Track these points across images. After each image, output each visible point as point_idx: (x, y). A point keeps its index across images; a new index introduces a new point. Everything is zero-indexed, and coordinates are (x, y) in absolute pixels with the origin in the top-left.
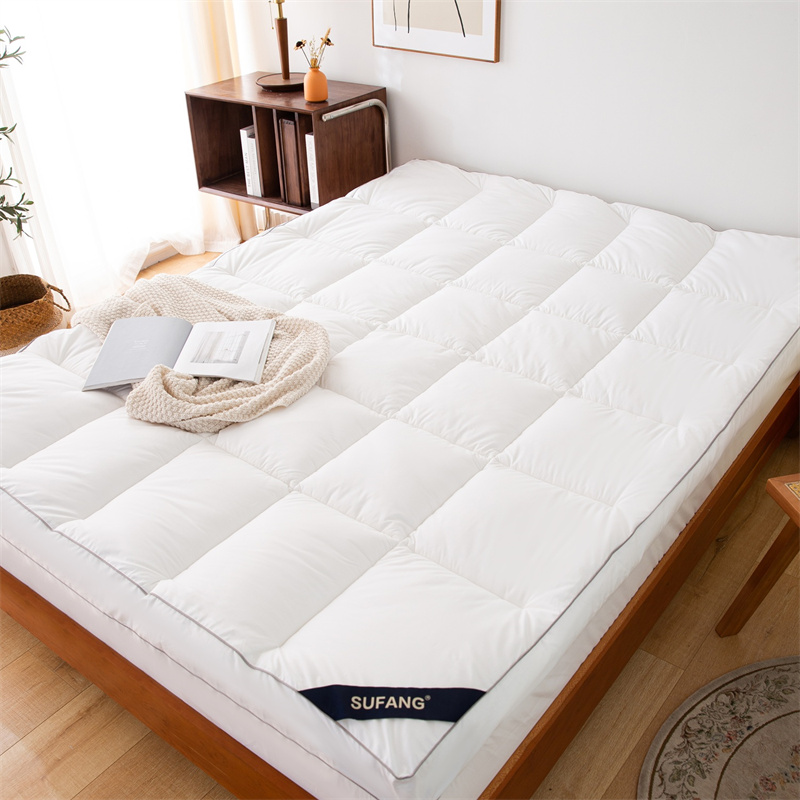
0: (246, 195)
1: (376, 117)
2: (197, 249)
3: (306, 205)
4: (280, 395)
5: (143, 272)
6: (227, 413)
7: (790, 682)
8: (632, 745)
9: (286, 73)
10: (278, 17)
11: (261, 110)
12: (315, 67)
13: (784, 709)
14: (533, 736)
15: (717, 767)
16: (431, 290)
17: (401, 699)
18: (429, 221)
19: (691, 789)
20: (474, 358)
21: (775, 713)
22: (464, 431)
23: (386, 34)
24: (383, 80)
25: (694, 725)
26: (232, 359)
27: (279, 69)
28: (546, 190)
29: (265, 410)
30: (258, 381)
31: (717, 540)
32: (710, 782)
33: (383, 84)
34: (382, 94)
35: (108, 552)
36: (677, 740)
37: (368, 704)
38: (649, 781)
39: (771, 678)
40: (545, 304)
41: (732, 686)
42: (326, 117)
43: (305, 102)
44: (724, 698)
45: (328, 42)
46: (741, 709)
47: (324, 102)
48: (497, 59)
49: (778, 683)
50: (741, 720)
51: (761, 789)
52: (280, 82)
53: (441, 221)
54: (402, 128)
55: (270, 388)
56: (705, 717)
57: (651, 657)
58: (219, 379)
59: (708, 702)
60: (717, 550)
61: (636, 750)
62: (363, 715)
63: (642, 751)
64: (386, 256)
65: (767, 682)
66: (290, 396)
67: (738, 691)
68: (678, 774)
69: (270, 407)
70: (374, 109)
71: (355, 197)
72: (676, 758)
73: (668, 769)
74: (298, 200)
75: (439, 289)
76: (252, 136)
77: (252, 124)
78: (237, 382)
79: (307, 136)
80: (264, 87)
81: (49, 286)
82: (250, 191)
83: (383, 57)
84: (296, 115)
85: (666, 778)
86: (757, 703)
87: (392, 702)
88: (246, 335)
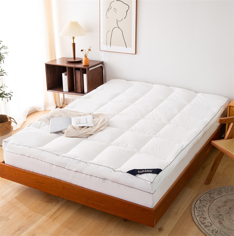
0: (63, 91)
1: (101, 69)
2: (43, 109)
3: (83, 92)
4: (100, 128)
5: (28, 116)
6: (90, 132)
7: (222, 191)
8: (189, 204)
9: (74, 58)
10: (73, 43)
11: (69, 68)
12: (86, 56)
13: (222, 195)
14: (169, 189)
15: (208, 206)
16: (127, 106)
17: (147, 171)
18: (121, 92)
19: (203, 209)
20: (144, 119)
21: (219, 196)
22: (146, 131)
23: (104, 47)
24: (102, 59)
25: (202, 199)
26: (86, 123)
27: (72, 57)
28: (150, 84)
29: (98, 131)
30: (93, 126)
31: (203, 167)
32: (207, 208)
33: (102, 60)
34: (102, 63)
35: (76, 157)
36: (198, 202)
37: (141, 172)
38: (193, 208)
39: (218, 190)
40: (158, 107)
41: (210, 192)
42: (90, 69)
43: (83, 66)
44: (208, 194)
45: (90, 50)
46: (212, 196)
47: (88, 65)
48: (136, 54)
49: (220, 191)
50: (212, 198)
51: (218, 208)
52: (73, 60)
53: (124, 92)
54: (107, 72)
55: (97, 127)
56: (204, 198)
57: (190, 189)
58: (84, 127)
59: (205, 195)
60: (203, 169)
61: (190, 204)
62: (140, 174)
63: (191, 204)
64: (112, 100)
65: (217, 191)
66: (103, 128)
67: (211, 193)
68: (199, 207)
69: (99, 130)
70: (100, 67)
71: (99, 88)
72: (199, 205)
73: (197, 206)
74: (80, 92)
75: (129, 106)
76: (66, 75)
77: (66, 71)
78: (89, 127)
79: (84, 74)
80: (68, 61)
81: (10, 118)
82: (64, 90)
83: (102, 54)
84: (81, 69)
85: (197, 208)
86: (215, 195)
87: (145, 171)
88: (86, 118)
